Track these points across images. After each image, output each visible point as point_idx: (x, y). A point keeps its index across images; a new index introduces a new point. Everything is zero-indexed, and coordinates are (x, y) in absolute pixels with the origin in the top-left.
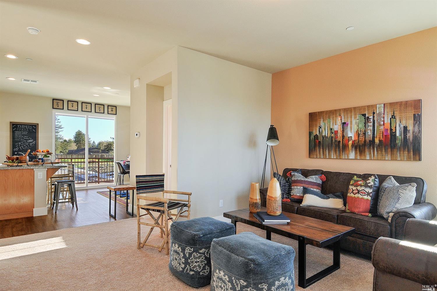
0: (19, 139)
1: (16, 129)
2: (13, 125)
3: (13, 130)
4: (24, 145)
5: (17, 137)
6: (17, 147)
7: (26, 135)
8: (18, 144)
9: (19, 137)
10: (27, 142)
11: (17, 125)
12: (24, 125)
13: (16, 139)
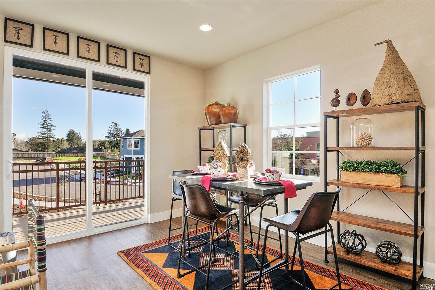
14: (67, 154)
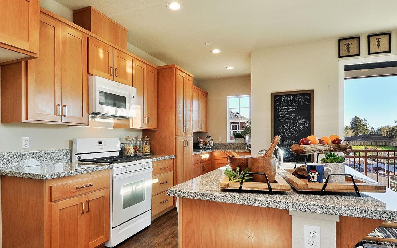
0: (283, 119)
1: (280, 103)
2: (275, 97)
3: (276, 105)
4: (291, 128)
5: (281, 117)
6: (280, 133)
7: (293, 112)
8: (283, 128)
9: (284, 117)
10: (296, 124)
11: (280, 96)
12: (290, 95)
13: (280, 119)
14: (352, 143)
